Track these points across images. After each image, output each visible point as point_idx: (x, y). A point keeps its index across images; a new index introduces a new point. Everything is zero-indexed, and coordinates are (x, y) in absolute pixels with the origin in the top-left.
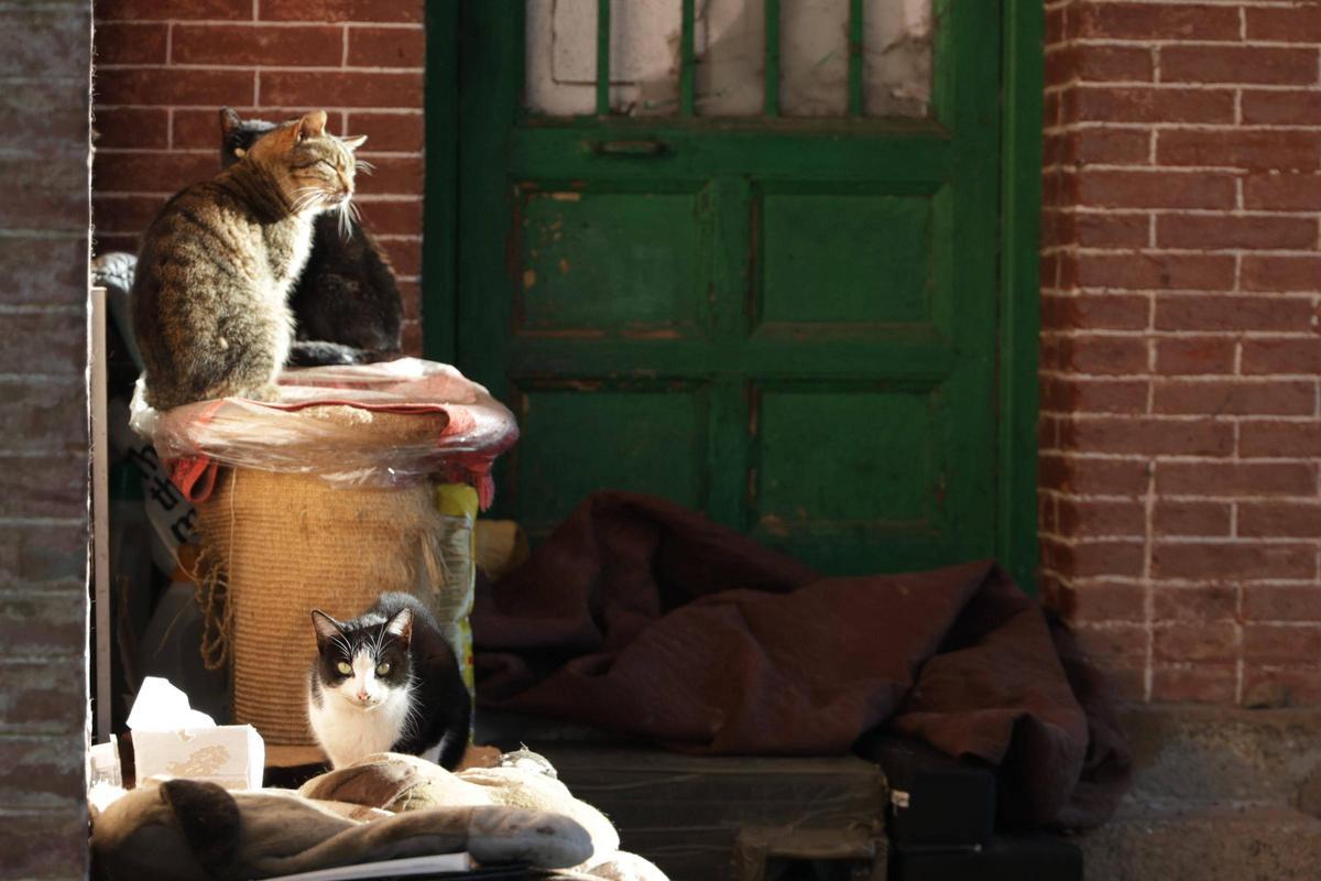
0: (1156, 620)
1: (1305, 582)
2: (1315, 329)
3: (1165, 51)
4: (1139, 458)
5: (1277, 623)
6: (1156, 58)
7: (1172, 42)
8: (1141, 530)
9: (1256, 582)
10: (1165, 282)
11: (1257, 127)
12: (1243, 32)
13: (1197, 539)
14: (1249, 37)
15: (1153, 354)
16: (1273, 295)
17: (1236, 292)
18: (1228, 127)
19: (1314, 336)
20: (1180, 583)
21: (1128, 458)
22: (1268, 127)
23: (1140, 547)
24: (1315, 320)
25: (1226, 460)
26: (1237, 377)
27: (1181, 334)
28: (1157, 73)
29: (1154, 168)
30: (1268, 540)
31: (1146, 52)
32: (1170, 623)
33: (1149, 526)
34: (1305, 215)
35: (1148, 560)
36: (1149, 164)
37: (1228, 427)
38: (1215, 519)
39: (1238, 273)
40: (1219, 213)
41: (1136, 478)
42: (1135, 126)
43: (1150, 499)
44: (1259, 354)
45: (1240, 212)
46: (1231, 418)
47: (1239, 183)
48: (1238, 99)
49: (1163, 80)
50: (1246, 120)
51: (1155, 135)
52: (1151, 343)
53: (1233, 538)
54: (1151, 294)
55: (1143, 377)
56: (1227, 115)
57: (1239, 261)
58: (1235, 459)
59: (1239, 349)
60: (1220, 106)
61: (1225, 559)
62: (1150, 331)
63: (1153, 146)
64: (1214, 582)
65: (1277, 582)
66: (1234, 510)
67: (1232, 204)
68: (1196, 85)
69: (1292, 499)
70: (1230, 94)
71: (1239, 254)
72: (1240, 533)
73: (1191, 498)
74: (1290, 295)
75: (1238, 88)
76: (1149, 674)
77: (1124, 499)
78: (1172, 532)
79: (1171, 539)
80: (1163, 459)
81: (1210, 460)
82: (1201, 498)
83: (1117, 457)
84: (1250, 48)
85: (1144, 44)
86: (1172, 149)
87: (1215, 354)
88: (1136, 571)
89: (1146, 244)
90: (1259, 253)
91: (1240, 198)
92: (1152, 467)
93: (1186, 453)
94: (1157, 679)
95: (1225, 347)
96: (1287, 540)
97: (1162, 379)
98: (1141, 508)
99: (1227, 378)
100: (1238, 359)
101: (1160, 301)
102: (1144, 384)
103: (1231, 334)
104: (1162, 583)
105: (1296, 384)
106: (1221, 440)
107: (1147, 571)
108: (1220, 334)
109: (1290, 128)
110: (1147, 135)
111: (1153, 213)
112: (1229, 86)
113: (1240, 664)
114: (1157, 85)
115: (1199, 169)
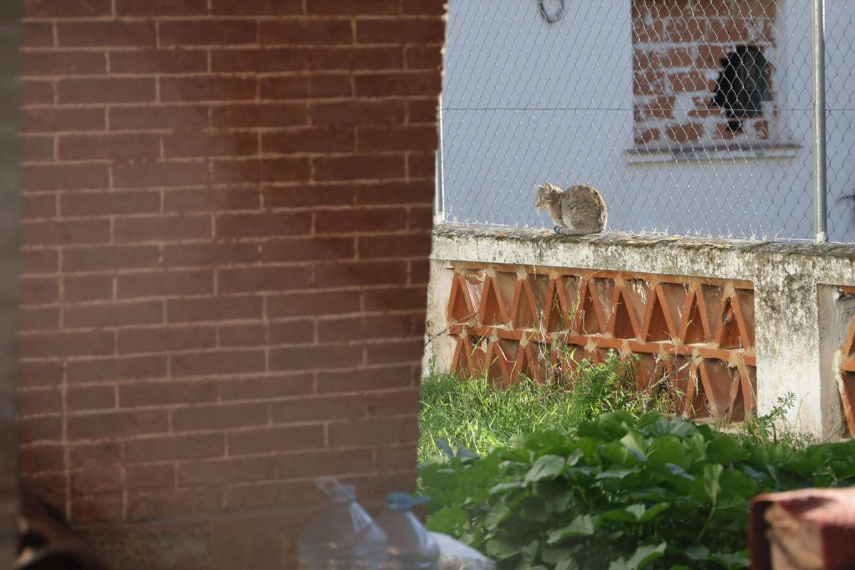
0: (71, 469)
1: (162, 435)
2: (162, 265)
3: (61, 84)
4: (56, 359)
5: (147, 464)
6: (55, 88)
7: (64, 77)
8: (59, 408)
9: (133, 437)
10: (67, 239)
11: (119, 132)
12: (108, 68)
13: (95, 412)
14: (112, 71)
15: (62, 289)
16: (135, 244)
17: (111, 243)
18: (101, 133)
19: (161, 270)
20: (85, 442)
21: (50, 360)
22: (126, 131)
23: (59, 420)
24: (161, 260)
25: (110, 357)
26: (115, 301)
27: (79, 274)
28: (56, 98)
29: (57, 163)
30: (139, 409)
31: (49, 84)
32: (80, 470)
33: (65, 405)
34: (151, 189)
35: (65, 428)
36: (53, 160)
37: (111, 335)
38: (105, 397)
39: (112, 231)
40: (98, 191)
41: (54, 373)
42: (44, 134)
43: (64, 387)
44: (129, 284)
45: (112, 190)
46: (112, 328)
47: (110, 170)
48: (107, 114)
49: (61, 102)
50: (113, 127)
51: (56, 141)
52: (60, 281)
53: (117, 409)
54: (59, 248)
55: (56, 304)
56: (101, 124)
57: (112, 222)
58: (116, 356)
59: (115, 282)
60: (96, 119)
61: (113, 424)
62: (59, 273)
63: (56, 147)
64: (107, 440)
65: (145, 436)
66: (117, 390)
67: (106, 185)
68: (81, 105)
69: (152, 380)
70: (102, 111)
71: (112, 217)
72: (122, 405)
73: (90, 384)
74: (145, 243)
75: (107, 106)
76: (68, 505)
77: (48, 388)
78: (80, 408)
79: (79, 413)
80: (72, 359)
81: (101, 357)
82: (96, 384)
83: (42, 360)
84: (114, 80)
85: (47, 78)
86: (69, 148)
87: (100, 288)
88: (57, 436)
89: (54, 214)
90: (124, 216)
91: (111, 180)
92: (65, 365)
93: (85, 354)
94: (74, 507)
95: (107, 281)
96: (150, 408)
97: (68, 305)
98: (59, 393)
99: (108, 302)
100: (115, 289)
101: (65, 252)
102: (57, 310)
103: (110, 272)
104: (74, 443)
105: (151, 303)
106: (106, 344)
107: (64, 436)
108: (103, 272)
109: (140, 131)
110: (52, 140)
111: (58, 193)
112: (101, 105)
113: (125, 494)
114: (56, 106)
115: (85, 162)
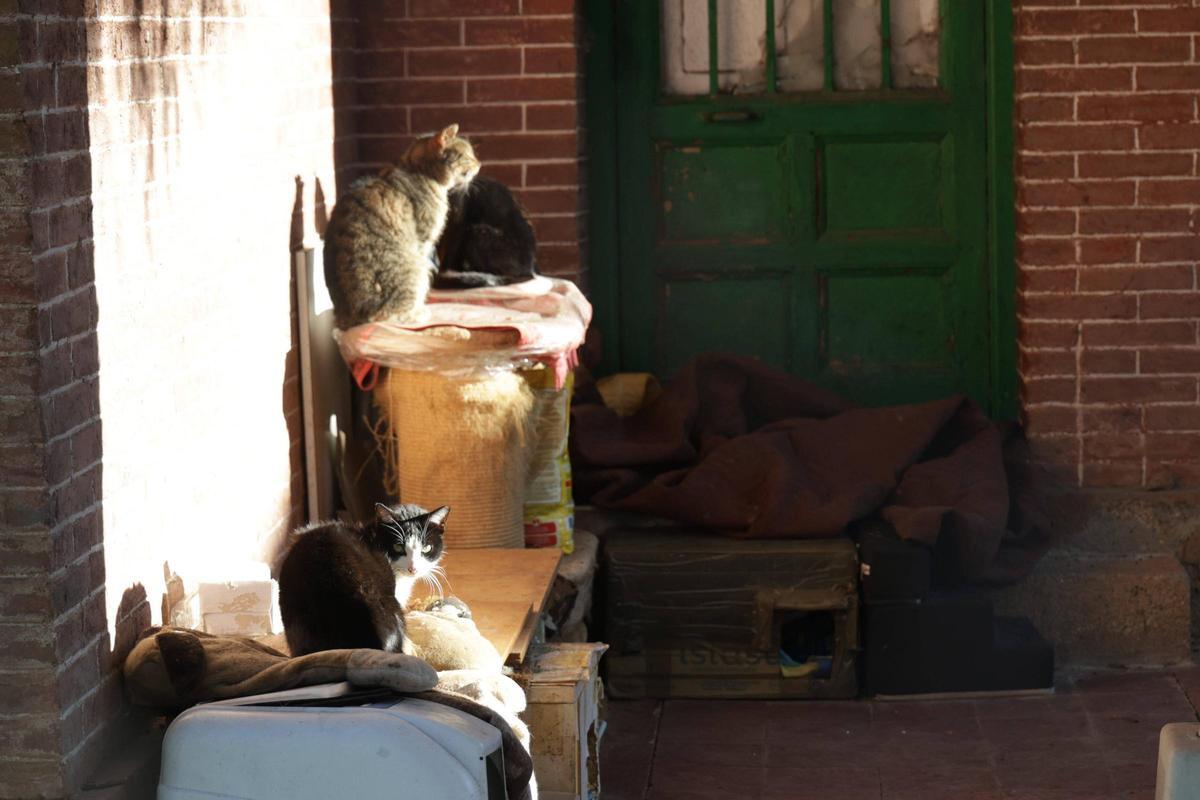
0: (1085, 432)
1: (1189, 403)
2: (1191, 230)
3: (1082, 42)
4: (1070, 321)
5: (1170, 432)
6: (1076, 47)
7: (1086, 36)
8: (1073, 371)
9: (1155, 404)
10: (1086, 201)
11: (1148, 92)
12: (1136, 27)
13: (1112, 376)
14: (1140, 30)
15: (1078, 250)
16: (1163, 207)
17: (1136, 206)
18: (1128, 93)
19: (1191, 234)
20: (1101, 406)
21: (1063, 322)
22: (1155, 92)
23: (1072, 382)
24: (1191, 224)
25: (1131, 321)
26: (1138, 264)
27: (1098, 236)
28: (1077, 57)
29: (1076, 123)
30: (1162, 375)
31: (1069, 44)
32: (1094, 433)
33: (1079, 368)
34: (1182, 151)
35: (1078, 391)
36: (1072, 120)
37: (1133, 298)
38: (1126, 361)
39: (1137, 193)
40: (1123, 152)
41: (1069, 336)
42: (1062, 94)
43: (1079, 349)
44: (1152, 248)
45: (1137, 151)
46: (1134, 292)
47: (1136, 131)
48: (1134, 73)
49: (1081, 62)
50: (1140, 88)
51: (1076, 101)
52: (1077, 243)
53: (1137, 374)
54: (1076, 210)
55: (1073, 266)
56: (1127, 85)
57: (1137, 185)
58: (1138, 320)
59: (1139, 245)
60: (1122, 79)
61: (1133, 389)
62: (1076, 235)
63: (1075, 108)
64: (1125, 405)
65: (1169, 404)
66: (1138, 354)
67: (1132, 146)
68: (1104, 65)
69: (1178, 347)
70: (1129, 71)
71: (1137, 180)
72: (1142, 371)
73: (1107, 348)
74: (1173, 207)
75: (1135, 66)
76: (1080, 467)
77: (1060, 350)
78: (1095, 372)
79: (1094, 376)
80: (1087, 321)
81: (1120, 321)
82: (1115, 348)
83: (1055, 321)
84: (1141, 38)
85: (1068, 38)
86: (1088, 109)
87: (1124, 250)
88: (1071, 399)
89: (1072, 176)
90: (1151, 178)
91: (1137, 142)
92: (1080, 327)
93: (1103, 318)
94: (1086, 471)
95: (1129, 245)
96: (1175, 375)
97: (1085, 267)
98: (1073, 356)
99: (1131, 265)
100: (1138, 252)
101: (1082, 214)
102: (1075, 271)
103: (1133, 235)
104: (1088, 406)
105: (1179, 267)
106: (1127, 308)
107: (1078, 398)
108: (1126, 235)
109: (1171, 92)
110: (1071, 100)
111: (1076, 154)
112: (1128, 65)
113: (1144, 460)
114: (1077, 66)
115: (1108, 122)
